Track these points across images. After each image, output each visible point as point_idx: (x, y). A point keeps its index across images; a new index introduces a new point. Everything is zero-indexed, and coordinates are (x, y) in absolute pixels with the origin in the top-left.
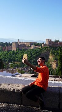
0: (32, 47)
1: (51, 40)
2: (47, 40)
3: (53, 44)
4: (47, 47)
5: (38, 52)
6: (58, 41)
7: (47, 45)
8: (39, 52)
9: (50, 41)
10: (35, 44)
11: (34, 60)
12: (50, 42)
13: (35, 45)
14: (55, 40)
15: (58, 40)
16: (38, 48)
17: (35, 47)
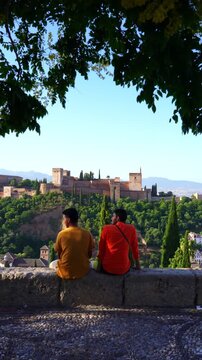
0: (7, 191)
1: (69, 173)
2: (55, 170)
3: (76, 186)
4: (57, 195)
5: (26, 209)
6: (90, 177)
7: (55, 187)
8: (29, 208)
9: (65, 174)
10: (15, 182)
11: (11, 234)
12: (67, 178)
13: (16, 186)
14: (81, 174)
15: (92, 174)
16: (26, 196)
17: (14, 193)
